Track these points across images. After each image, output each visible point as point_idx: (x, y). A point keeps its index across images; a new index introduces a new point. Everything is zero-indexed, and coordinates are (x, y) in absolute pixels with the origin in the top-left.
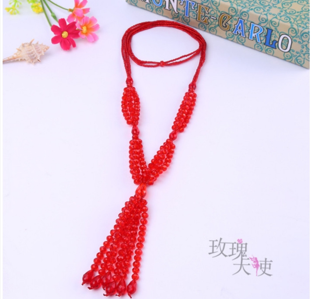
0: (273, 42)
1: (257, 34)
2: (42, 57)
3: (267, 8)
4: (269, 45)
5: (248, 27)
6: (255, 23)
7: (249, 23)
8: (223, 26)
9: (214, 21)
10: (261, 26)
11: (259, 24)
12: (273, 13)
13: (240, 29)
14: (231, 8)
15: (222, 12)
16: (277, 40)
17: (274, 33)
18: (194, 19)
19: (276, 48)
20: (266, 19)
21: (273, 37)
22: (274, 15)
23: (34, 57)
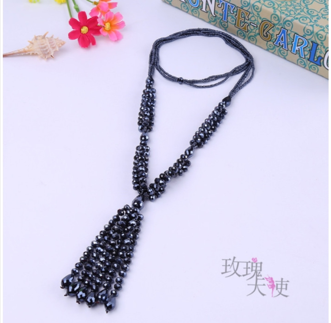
0: (318, 58)
1: (301, 48)
2: (56, 52)
3: (315, 18)
4: (313, 61)
5: (291, 38)
6: (299, 35)
7: (293, 34)
8: (264, 35)
9: (254, 29)
10: (305, 38)
11: (304, 37)
12: (320, 25)
13: (283, 40)
14: (274, 16)
15: (263, 19)
16: (323, 56)
17: (320, 49)
18: (233, 24)
19: (321, 66)
20: (312, 31)
21: (319, 52)
22: (322, 27)
23: (47, 52)
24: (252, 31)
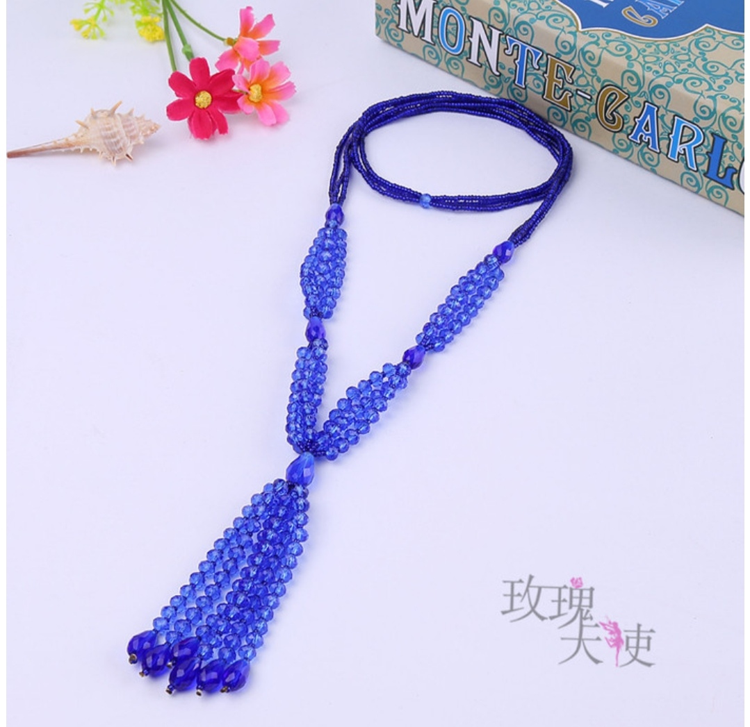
0: (726, 170)
1: (689, 147)
3: (720, 82)
4: (716, 178)
5: (667, 126)
6: (685, 117)
7: (671, 115)
8: (607, 119)
9: (586, 104)
10: (698, 126)
11: (695, 122)
13: (648, 130)
14: (629, 74)
15: (605, 81)
16: (736, 166)
17: (730, 150)
18: (539, 93)
19: (733, 189)
20: (712, 110)
21: (728, 157)
22: (734, 102)
23: (118, 147)
24: (581, 109)
